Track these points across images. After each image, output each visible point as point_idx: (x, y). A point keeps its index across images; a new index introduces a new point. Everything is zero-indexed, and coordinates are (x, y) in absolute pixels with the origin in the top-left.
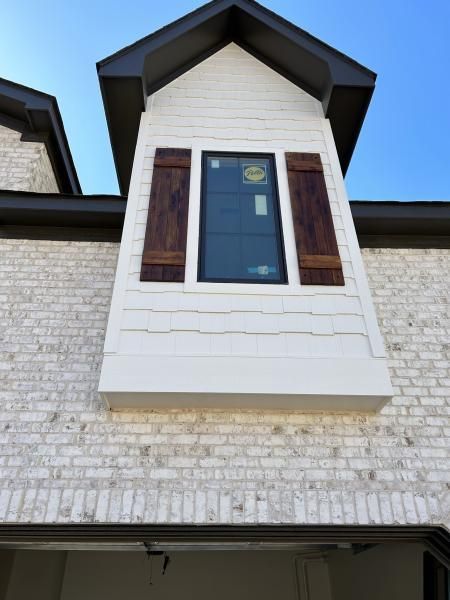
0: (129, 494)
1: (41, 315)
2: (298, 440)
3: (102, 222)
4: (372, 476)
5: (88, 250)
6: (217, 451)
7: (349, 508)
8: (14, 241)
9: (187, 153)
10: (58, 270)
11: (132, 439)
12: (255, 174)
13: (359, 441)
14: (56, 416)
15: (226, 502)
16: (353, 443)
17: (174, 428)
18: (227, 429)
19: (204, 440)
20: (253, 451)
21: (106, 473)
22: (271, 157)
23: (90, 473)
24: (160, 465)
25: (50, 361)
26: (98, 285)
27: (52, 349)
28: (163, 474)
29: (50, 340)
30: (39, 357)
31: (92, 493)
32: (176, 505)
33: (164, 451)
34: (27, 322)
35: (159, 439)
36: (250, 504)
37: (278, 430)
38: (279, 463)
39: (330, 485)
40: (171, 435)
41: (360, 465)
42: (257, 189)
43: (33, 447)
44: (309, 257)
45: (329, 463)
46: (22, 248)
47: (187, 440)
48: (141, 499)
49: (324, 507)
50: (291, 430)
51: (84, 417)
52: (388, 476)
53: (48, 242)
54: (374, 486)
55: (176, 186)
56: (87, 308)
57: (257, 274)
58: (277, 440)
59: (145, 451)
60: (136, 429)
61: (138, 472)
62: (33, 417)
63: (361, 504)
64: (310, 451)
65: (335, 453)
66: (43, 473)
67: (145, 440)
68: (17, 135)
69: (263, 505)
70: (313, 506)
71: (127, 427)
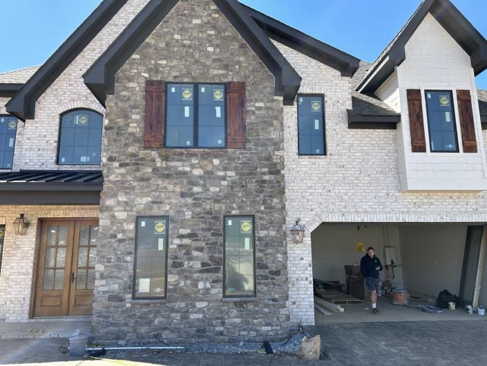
0: (413, 215)
1: (374, 160)
2: (457, 200)
3: (391, 122)
4: (477, 210)
5: (382, 133)
6: (435, 204)
7: (471, 218)
8: (356, 130)
9: (419, 91)
10: (374, 142)
11: (410, 200)
12: (444, 101)
13: (474, 200)
14: (388, 194)
15: (438, 217)
16: (472, 201)
17: (422, 197)
18: (436, 197)
19: (430, 200)
20: (444, 203)
21: (406, 210)
22: (451, 92)
23: (401, 210)
24: (419, 208)
25: (381, 177)
26: (388, 148)
27: (381, 173)
28: (421, 210)
29: (379, 170)
30: (377, 176)
31: (404, 215)
32: (426, 218)
33: (420, 204)
34: (370, 163)
35: (418, 200)
36: (445, 217)
37: (451, 197)
38: (451, 206)
39: (466, 212)
40: (421, 199)
41: (474, 207)
42: (446, 109)
43: (384, 203)
44: (467, 142)
45: (465, 206)
46: (359, 133)
47: (426, 200)
48: (416, 216)
49: (464, 218)
50: (454, 198)
51: (396, 194)
52: (481, 210)
53: (367, 130)
54: (477, 212)
55: (418, 110)
56: (387, 158)
57: (448, 148)
58: (451, 200)
59: (415, 203)
60: (411, 197)
61: (414, 209)
62: (382, 194)
63: (474, 217)
64: (460, 203)
65: (467, 204)
66: (389, 210)
67: (414, 201)
68: (339, 73)
69: (448, 218)
70: (461, 217)
71: (408, 197)
